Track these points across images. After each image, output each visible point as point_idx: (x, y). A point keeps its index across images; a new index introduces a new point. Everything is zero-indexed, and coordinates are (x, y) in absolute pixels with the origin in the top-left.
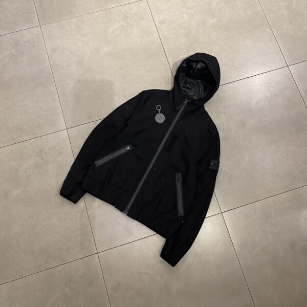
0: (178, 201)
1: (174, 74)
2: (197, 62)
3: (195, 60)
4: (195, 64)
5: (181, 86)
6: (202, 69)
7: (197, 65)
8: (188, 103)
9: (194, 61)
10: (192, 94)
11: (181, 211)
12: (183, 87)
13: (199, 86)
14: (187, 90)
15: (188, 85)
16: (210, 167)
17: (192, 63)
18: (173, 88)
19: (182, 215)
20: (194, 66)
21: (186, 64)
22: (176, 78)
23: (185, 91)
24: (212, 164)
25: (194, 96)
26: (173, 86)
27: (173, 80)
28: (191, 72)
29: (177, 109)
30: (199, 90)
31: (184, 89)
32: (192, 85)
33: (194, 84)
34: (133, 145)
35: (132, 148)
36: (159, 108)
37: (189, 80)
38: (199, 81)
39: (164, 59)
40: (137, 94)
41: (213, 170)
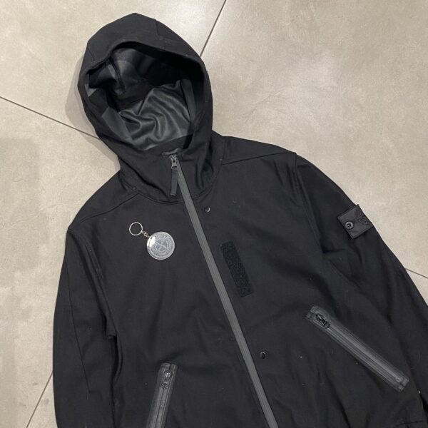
0: (369, 363)
1: (92, 131)
2: (111, 60)
3: (101, 59)
4: (110, 67)
5: (129, 140)
6: (136, 64)
7: (116, 68)
8: (181, 160)
9: (102, 65)
10: (167, 132)
11: (394, 377)
12: (135, 137)
13: (162, 104)
14: (151, 135)
15: (142, 124)
16: (353, 235)
17: (102, 74)
18: (121, 160)
19: (405, 381)
20: (114, 75)
21: (91, 87)
22: (105, 135)
23: (148, 141)
24: (349, 225)
25: (174, 132)
26: (115, 156)
27: (100, 143)
28: (118, 92)
29: (173, 193)
30: (170, 110)
31: (143, 138)
32: (147, 116)
33: (149, 110)
34: (169, 359)
35: (174, 367)
36: (136, 229)
37: (131, 111)
38: (151, 93)
39: (37, 121)
40: (62, 247)
41: (365, 234)
